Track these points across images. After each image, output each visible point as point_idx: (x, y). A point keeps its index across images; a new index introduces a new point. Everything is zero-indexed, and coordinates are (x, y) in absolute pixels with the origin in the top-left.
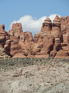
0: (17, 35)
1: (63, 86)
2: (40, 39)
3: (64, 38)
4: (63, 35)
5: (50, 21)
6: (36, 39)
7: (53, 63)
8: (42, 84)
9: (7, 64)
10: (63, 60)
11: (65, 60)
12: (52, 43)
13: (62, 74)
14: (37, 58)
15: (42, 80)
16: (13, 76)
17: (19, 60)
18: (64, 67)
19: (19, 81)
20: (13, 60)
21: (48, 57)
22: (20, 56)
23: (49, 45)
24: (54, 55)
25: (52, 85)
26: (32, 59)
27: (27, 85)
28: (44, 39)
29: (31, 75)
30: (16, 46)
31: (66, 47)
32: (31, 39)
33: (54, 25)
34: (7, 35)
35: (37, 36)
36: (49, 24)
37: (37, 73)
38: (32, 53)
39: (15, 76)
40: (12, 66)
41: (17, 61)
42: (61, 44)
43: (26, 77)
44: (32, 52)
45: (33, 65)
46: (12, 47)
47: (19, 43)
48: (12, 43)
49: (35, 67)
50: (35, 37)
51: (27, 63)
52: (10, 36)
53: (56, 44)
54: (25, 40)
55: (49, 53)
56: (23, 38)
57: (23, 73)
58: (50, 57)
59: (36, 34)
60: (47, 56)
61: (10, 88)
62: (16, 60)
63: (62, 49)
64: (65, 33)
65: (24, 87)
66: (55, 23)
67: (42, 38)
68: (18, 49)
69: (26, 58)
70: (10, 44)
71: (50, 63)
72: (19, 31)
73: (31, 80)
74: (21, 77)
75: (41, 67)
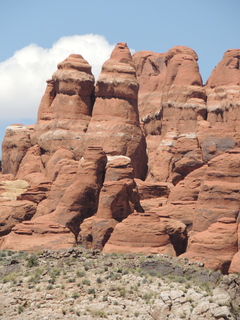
2: (32, 159)
3: (151, 156)
4: (150, 141)
5: (88, 70)
6: (15, 154)
7: (92, 277)
10: (145, 265)
11: (155, 264)
12: (90, 180)
14: (17, 249)
18: (146, 298)
21: (70, 248)
23: (74, 188)
24: (98, 237)
28: (54, 157)
31: (162, 199)
33: (107, 91)
35: (15, 140)
36: (82, 84)
42: (139, 183)
50: (9, 147)
53: (113, 184)
55: (74, 226)
58: (79, 248)
59: (11, 134)
60: (66, 242)
63: (140, 210)
64: (158, 131)
66: (110, 79)
67: (43, 151)
71: (80, 275)
75: (33, 295)
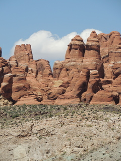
0: (23, 65)
1: (104, 152)
2: (63, 73)
3: (105, 70)
4: (105, 65)
5: (82, 41)
6: (57, 71)
7: (86, 113)
8: (68, 150)
9: (6, 115)
10: (105, 108)
11: (108, 108)
12: (84, 79)
13: (103, 132)
14: (59, 104)
15: (68, 143)
16: (17, 137)
17: (28, 108)
18: (106, 120)
19: (27, 145)
20: (17, 108)
21: (78, 103)
22: (29, 101)
23: (79, 83)
24: (88, 99)
25: (85, 151)
26: (49, 107)
27: (41, 151)
28: (71, 72)
29: (48, 134)
30: (21, 85)
31: (110, 85)
32: (49, 72)
33: (89, 48)
34: (7, 65)
35: (58, 66)
36: (80, 46)
37: (59, 131)
38: (50, 96)
39: (20, 136)
40: (15, 120)
41: (24, 110)
42: (102, 79)
43: (40, 138)
44: (50, 94)
45: (51, 116)
46: (14, 86)
47: (28, 79)
48: (15, 79)
49: (55, 120)
50: (55, 69)
51: (41, 113)
52: (11, 66)
53: (92, 80)
54: (37, 73)
55: (79, 96)
56: (35, 70)
57: (35, 130)
58: (81, 103)
59: (56, 64)
60: (77, 101)
61: (11, 157)
62: (22, 108)
63: (102, 89)
64: (108, 61)
65: (35, 155)
66: (90, 44)
67: (67, 70)
68: (26, 89)
69: (39, 105)
70: (10, 81)
71: (82, 112)
72: (27, 58)
73: (49, 142)
74: (31, 137)
75: (66, 120)
